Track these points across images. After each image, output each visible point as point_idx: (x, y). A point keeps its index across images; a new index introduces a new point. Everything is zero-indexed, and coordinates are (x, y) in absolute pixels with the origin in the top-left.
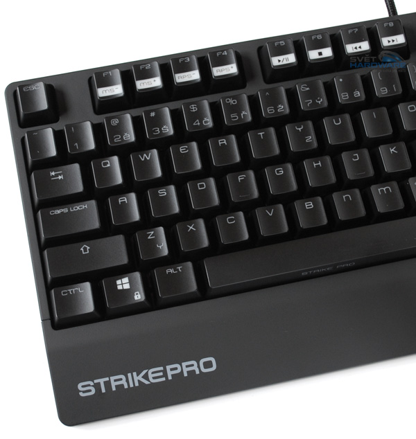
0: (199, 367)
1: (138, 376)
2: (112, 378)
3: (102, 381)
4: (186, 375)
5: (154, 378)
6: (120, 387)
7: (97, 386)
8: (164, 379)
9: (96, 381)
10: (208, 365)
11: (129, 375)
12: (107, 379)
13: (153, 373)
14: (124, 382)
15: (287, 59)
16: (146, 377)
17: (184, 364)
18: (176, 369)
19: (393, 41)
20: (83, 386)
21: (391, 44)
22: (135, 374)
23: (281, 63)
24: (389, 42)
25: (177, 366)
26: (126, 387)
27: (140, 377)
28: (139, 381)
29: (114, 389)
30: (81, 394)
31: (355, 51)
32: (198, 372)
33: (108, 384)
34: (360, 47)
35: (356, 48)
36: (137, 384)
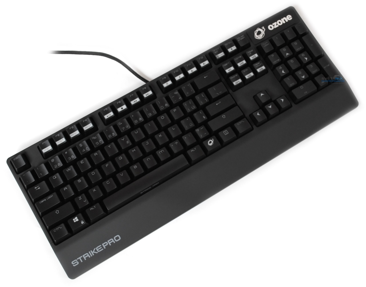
0: (114, 240)
1: (93, 251)
2: (84, 256)
3: (80, 258)
4: (110, 245)
5: (99, 250)
6: (87, 258)
7: (79, 261)
8: (103, 249)
9: (78, 259)
10: (117, 238)
11: (89, 252)
12: (82, 257)
13: (98, 248)
14: (88, 256)
15: (110, 115)
16: (96, 251)
17: (108, 241)
18: (106, 244)
19: (148, 94)
20: (74, 263)
21: (148, 95)
22: (91, 251)
23: (108, 117)
24: (146, 95)
25: (106, 242)
26: (90, 257)
27: (94, 252)
28: (94, 253)
29: (85, 259)
30: (74, 266)
31: (135, 103)
32: (114, 242)
33: (82, 258)
34: (136, 101)
35: (135, 102)
36: (93, 255)
